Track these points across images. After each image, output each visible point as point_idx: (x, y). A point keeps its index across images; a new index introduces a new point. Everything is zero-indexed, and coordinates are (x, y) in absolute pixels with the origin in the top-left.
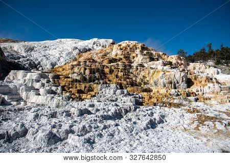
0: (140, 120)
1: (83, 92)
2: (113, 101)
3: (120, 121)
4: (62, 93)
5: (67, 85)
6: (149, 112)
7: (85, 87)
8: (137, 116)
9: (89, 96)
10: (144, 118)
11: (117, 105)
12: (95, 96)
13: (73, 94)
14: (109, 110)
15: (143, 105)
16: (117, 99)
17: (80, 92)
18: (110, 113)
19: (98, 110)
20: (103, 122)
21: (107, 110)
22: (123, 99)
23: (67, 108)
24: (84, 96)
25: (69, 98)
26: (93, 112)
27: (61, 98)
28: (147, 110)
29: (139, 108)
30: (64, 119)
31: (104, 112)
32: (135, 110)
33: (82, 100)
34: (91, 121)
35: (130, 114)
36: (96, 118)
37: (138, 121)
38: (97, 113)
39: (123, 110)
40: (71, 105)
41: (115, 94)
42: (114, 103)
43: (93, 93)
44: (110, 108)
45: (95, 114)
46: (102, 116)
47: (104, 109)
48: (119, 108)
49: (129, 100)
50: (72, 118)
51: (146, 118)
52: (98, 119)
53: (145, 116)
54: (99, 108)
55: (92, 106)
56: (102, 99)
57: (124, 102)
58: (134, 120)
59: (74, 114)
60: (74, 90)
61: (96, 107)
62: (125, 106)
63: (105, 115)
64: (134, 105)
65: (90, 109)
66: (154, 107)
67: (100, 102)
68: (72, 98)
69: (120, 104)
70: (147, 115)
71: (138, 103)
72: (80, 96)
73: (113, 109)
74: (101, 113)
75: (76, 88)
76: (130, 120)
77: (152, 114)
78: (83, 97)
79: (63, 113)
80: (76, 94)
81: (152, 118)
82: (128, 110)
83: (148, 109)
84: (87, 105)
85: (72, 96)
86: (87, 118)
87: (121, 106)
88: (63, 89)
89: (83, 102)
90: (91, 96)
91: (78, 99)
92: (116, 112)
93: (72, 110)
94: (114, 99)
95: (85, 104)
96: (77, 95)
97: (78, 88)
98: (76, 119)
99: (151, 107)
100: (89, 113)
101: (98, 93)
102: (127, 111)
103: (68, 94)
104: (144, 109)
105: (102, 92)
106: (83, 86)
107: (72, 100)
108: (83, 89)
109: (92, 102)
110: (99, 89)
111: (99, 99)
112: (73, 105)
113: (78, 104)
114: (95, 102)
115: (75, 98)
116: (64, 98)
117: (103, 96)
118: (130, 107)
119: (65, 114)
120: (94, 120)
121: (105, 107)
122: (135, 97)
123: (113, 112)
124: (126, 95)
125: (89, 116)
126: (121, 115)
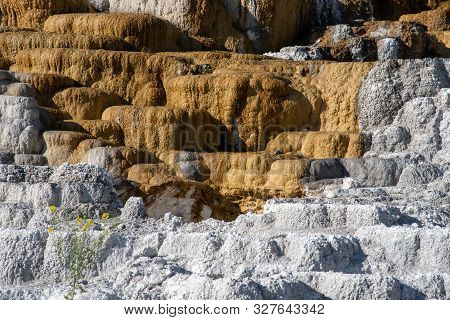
1: (226, 142)
4: (37, 148)
5: (73, 72)
9: (280, 175)
12: (334, 170)
13: (141, 157)
24: (235, 173)
27: (35, 193)
33: (227, 210)
40: (151, 254)
43: (315, 146)
55: (344, 258)
60: (141, 122)
67: (405, 220)
72: (201, 174)
75: (160, 99)
80: (169, 158)
85: (134, 173)
90: (305, 175)
91: (187, 203)
96: (179, 164)
97: (179, 100)
101: (365, 144)
103: (93, 157)
105: (405, 137)
106: (228, 73)
107: (142, 214)
108: (220, 106)
109: (325, 219)
110: (369, 108)
111: (384, 197)
112: (167, 250)
113: (218, 245)
114: (362, 223)
115: (156, 190)
116: (65, 192)
117: (409, 168)
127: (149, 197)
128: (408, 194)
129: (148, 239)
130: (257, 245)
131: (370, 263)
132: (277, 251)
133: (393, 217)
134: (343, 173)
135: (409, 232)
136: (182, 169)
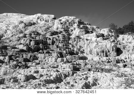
0: (76, 83)
1: (29, 61)
2: (55, 67)
3: (60, 84)
4: (9, 62)
5: (14, 54)
6: (84, 76)
7: (31, 56)
8: (74, 79)
9: (34, 64)
10: (80, 82)
11: (58, 71)
12: (39, 64)
13: (20, 63)
14: (51, 75)
15: (79, 70)
16: (58, 66)
17: (26, 60)
18: (52, 78)
19: (41, 76)
20: (46, 86)
21: (49, 75)
22: (63, 65)
23: (14, 75)
25: (16, 66)
26: (38, 77)
27: (8, 66)
28: (83, 75)
29: (76, 73)
30: (11, 84)
31: (47, 77)
32: (73, 75)
34: (36, 85)
35: (68, 79)
36: (40, 83)
37: (75, 84)
38: (41, 78)
39: (63, 75)
40: (18, 72)
41: (56, 61)
42: (55, 69)
43: (37, 61)
44: (52, 74)
45: (39, 79)
46: (45, 81)
47: (47, 74)
48: (59, 73)
49: (68, 67)
50: (19, 83)
51: (82, 81)
52: (41, 83)
53: (81, 79)
54: (42, 74)
55: (37, 72)
56: (45, 66)
57: (64, 69)
58: (71, 83)
59: (21, 79)
60: (20, 59)
61: (40, 73)
62: (64, 72)
63: (48, 80)
64: (72, 70)
65: (35, 75)
66: (89, 72)
67: (44, 68)
68: (19, 66)
69: (60, 70)
70: (83, 79)
71: (76, 69)
72: (26, 64)
73: (54, 75)
74: (44, 78)
75: (23, 57)
76: (69, 83)
77: (87, 78)
78: (29, 65)
79: (11, 79)
80: (23, 63)
81: (87, 81)
82: (67, 75)
83: (83, 73)
84: (32, 72)
85: (19, 64)
86: (32, 83)
87: (61, 72)
88: (11, 58)
89: (29, 69)
90: (36, 64)
91: (24, 67)
92: (57, 77)
93: (19, 76)
94: (55, 66)
95: (31, 71)
98: (22, 84)
99: (86, 72)
100: (34, 78)
101: (42, 61)
102: (66, 76)
103: (15, 63)
104: (80, 74)
105: (46, 60)
106: (29, 55)
107: (19, 68)
108: (28, 57)
109: (36, 68)
110: (43, 58)
111: (43, 66)
112: (20, 72)
113: (25, 71)
114: (39, 68)
115: (21, 66)
116: (11, 66)
117: (46, 63)
118: (68, 72)
119: (12, 80)
120: (39, 84)
121: (48, 73)
122: (72, 64)
123: (54, 77)
124: (65, 63)
125: (34, 81)
126: (61, 79)
129: (18, 71)
130: (28, 71)
131: (39, 73)
132: (30, 72)
133: (42, 68)
134: (40, 64)
136: (24, 64)
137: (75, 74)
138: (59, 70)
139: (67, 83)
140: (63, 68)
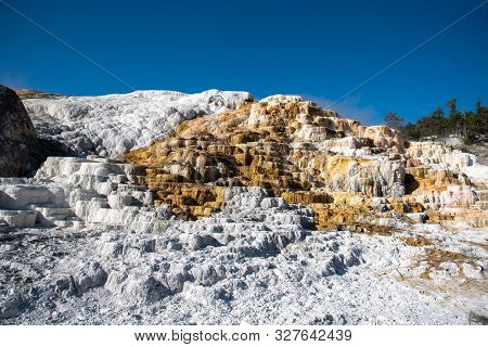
0: (312, 257)
1: (195, 203)
2: (257, 220)
3: (275, 259)
4: (153, 203)
5: (161, 187)
6: (330, 242)
7: (199, 192)
8: (307, 250)
9: (207, 211)
10: (321, 255)
11: (266, 229)
12: (218, 210)
13: (175, 206)
14: (252, 239)
15: (315, 229)
16: (263, 217)
17: (190, 201)
18: (254, 244)
19: (231, 238)
20: (245, 261)
21: (248, 237)
22: (275, 216)
23: (170, 234)
24: (197, 210)
25: (169, 214)
26: (223, 242)
27: (152, 214)
28: (326, 239)
29: (310, 234)
30: (172, 253)
31: (243, 243)
32: (303, 238)
33: (194, 219)
34: (222, 258)
35: (292, 247)
36: (230, 254)
37: (309, 260)
38: (231, 244)
39: (279, 239)
40: (177, 228)
41: (259, 206)
42: (260, 225)
43: (214, 204)
44: (253, 234)
45: (227, 245)
46: (242, 250)
47: (243, 236)
48: (271, 233)
49: (288, 219)
50: (185, 253)
51: (324, 253)
52: (234, 254)
53: (323, 250)
54: (232, 234)
55: (219, 229)
57: (279, 224)
58: (301, 258)
59: (187, 244)
60: (176, 199)
61: (226, 233)
62: (283, 231)
63: (246, 248)
64: (299, 229)
65: (216, 235)
66: (339, 233)
67: (232, 222)
68: (174, 214)
69: (272, 227)
70: (327, 249)
71: (308, 226)
72: (189, 210)
73: (259, 238)
74: (238, 244)
75: (180, 193)
76: (294, 257)
77: (336, 247)
78: (196, 213)
79: (167, 243)
80: (181, 207)
81: (337, 255)
82: (289, 238)
83: (327, 236)
84: (210, 227)
85: (174, 210)
86: (213, 254)
87: (275, 231)
88: (155, 196)
89: (198, 224)
90: (212, 211)
91: (186, 217)
92: (266, 242)
93: (183, 238)
94: (258, 216)
95: (205, 224)
96: (184, 208)
97: (185, 194)
98: (192, 254)
99: (334, 234)
100: (215, 243)
101: (225, 204)
102: (286, 241)
103: (165, 206)
104: (321, 237)
105: (234, 203)
106: (195, 190)
107: (175, 219)
108: (194, 195)
109: (215, 221)
110: (226, 196)
111: (229, 216)
112: (180, 228)
113: (192, 227)
114: (223, 222)
116: (158, 214)
117: (234, 210)
118: (293, 233)
119: (170, 245)
120: (228, 256)
121: (244, 233)
122: (299, 213)
123: (261, 241)
124: (281, 209)
125: (217, 249)
126: (276, 249)
127: (177, 215)
128: (234, 216)
129: (176, 225)
130: (200, 227)
131: (224, 231)
132: (205, 228)
133: (230, 221)
135: (233, 224)
136: (185, 209)
137: (308, 238)
138: (268, 226)
139: (291, 257)
140: (276, 221)
